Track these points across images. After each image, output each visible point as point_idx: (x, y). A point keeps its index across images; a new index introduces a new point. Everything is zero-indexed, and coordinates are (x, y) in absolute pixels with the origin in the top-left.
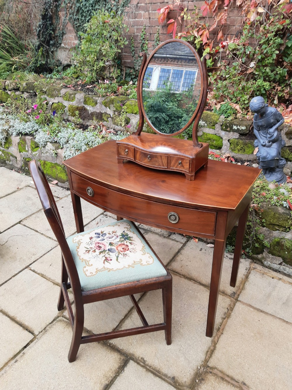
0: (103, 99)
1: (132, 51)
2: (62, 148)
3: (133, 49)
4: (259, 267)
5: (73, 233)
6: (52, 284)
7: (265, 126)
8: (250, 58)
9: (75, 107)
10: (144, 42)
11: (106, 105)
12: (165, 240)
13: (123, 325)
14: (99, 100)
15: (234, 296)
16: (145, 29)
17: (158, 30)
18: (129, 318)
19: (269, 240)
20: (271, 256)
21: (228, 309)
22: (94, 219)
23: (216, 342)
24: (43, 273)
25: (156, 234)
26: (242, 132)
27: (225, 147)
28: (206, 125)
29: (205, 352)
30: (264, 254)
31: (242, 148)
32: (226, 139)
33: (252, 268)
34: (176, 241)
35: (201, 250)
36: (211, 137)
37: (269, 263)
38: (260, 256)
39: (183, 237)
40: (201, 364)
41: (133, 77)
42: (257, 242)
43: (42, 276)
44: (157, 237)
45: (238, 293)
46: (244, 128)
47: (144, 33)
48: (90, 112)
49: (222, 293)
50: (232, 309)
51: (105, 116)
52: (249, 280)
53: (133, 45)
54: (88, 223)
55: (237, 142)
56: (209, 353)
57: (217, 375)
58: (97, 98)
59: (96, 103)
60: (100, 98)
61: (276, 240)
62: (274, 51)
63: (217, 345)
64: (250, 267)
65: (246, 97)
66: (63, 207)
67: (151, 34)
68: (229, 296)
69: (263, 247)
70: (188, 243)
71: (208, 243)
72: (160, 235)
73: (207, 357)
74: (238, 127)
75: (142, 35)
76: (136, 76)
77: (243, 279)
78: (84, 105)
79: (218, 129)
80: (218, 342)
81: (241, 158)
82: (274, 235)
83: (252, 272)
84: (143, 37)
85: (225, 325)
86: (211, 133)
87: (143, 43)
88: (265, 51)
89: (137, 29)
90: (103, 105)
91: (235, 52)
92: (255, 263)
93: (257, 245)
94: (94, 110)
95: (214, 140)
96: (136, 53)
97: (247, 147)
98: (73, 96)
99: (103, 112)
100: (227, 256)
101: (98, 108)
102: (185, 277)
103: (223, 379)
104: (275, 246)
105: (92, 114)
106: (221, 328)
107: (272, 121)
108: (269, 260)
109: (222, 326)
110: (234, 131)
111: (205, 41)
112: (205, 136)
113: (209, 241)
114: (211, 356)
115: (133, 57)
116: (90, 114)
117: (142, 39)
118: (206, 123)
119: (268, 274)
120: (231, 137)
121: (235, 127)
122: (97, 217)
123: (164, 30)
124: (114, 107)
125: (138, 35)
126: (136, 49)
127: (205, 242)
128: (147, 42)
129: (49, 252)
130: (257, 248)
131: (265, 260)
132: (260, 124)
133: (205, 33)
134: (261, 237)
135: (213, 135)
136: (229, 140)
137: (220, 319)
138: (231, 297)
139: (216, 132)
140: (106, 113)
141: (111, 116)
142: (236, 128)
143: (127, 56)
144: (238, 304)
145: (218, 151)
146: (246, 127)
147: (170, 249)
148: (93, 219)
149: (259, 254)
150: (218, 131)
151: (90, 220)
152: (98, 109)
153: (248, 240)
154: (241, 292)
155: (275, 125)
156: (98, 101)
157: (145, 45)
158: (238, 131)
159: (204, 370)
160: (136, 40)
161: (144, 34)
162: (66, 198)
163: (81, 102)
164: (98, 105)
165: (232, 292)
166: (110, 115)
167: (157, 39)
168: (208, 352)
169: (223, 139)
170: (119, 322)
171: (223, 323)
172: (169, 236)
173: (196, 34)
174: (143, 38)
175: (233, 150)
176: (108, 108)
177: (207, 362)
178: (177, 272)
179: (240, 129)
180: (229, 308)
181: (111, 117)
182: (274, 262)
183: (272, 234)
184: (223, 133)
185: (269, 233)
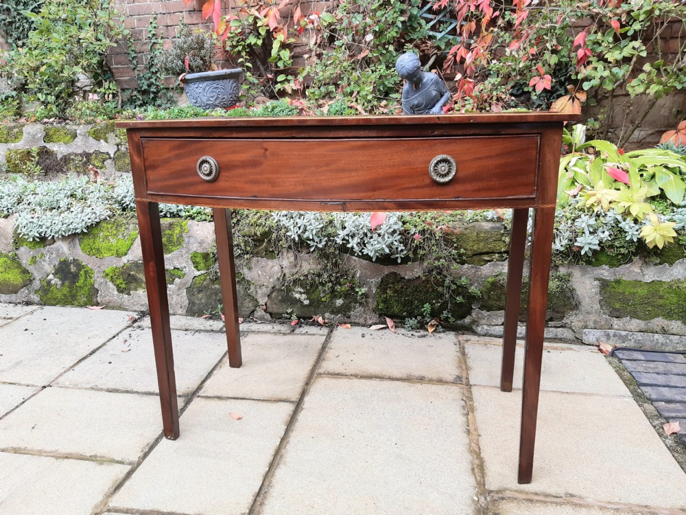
0: (90, 126)
1: (131, 59)
2: (6, 217)
3: (133, 56)
4: (474, 338)
5: (72, 365)
6: (53, 460)
7: (423, 106)
8: (360, 33)
9: (23, 152)
10: (156, 41)
11: (98, 135)
12: (290, 338)
13: (274, 481)
14: (81, 130)
15: (461, 381)
16: (155, 18)
17: (181, 18)
18: (281, 466)
19: (476, 285)
20: (485, 313)
21: (463, 400)
22: (114, 337)
23: (477, 450)
24: (15, 446)
25: (266, 332)
29: (470, 471)
30: (474, 315)
33: (462, 341)
34: (309, 334)
35: (363, 336)
37: (485, 327)
38: (467, 320)
39: (319, 327)
40: (475, 492)
41: (139, 103)
42: (459, 294)
43: (16, 451)
44: (269, 336)
45: (464, 375)
47: (154, 25)
48: (59, 156)
49: (438, 381)
50: (471, 399)
51: (96, 158)
52: (469, 356)
53: (133, 49)
54: (100, 344)
56: (476, 470)
57: (516, 499)
58: (75, 127)
59: (75, 136)
60: (81, 126)
61: (490, 280)
62: (397, 17)
63: (482, 455)
64: (459, 341)
65: (367, 89)
66: (26, 330)
67: (167, 26)
68: (453, 383)
69: (471, 298)
70: (334, 332)
71: (370, 326)
72: (275, 333)
73: (478, 478)
75: (151, 29)
76: (144, 103)
77: (458, 357)
78: (45, 144)
80: (480, 450)
82: (484, 272)
83: (466, 345)
84: (153, 32)
85: (475, 423)
87: (154, 43)
88: (383, 19)
89: (140, 20)
90: (91, 138)
91: (333, 27)
92: (463, 334)
93: (459, 299)
94: (70, 151)
96: (139, 62)
98: (16, 130)
99: (91, 151)
100: (413, 335)
101: (80, 145)
102: (359, 377)
103: (531, 501)
104: (490, 291)
105: (66, 159)
106: (471, 428)
107: (434, 93)
108: (483, 322)
109: (470, 425)
111: (273, 25)
113: (370, 322)
114: (483, 475)
115: (134, 69)
116: (61, 159)
117: (151, 36)
119: (493, 343)
122: (120, 332)
123: (192, 17)
124: (116, 136)
125: (142, 31)
126: (140, 55)
127: (364, 326)
128: (160, 41)
129: (17, 407)
130: (461, 303)
131: (478, 326)
133: (271, 13)
134: (464, 281)
137: (461, 417)
138: (456, 383)
140: (97, 153)
141: (112, 156)
143: (121, 70)
144: (474, 389)
147: (306, 347)
148: (110, 337)
149: (465, 317)
151: (104, 340)
152: (78, 147)
153: (442, 295)
154: (468, 374)
155: (438, 101)
156: (78, 132)
157: (158, 46)
159: (488, 499)
160: (138, 40)
161: (155, 27)
162: (29, 316)
163: (38, 140)
164: (79, 140)
165: (455, 377)
166: (108, 154)
167: (180, 33)
168: (473, 469)
170: (262, 479)
171: (470, 421)
172: (293, 331)
173: (257, 14)
174: (154, 35)
176: (102, 141)
177: (484, 485)
178: (338, 374)
180: (464, 398)
181: (110, 158)
182: (493, 323)
183: (480, 273)
185: (475, 272)
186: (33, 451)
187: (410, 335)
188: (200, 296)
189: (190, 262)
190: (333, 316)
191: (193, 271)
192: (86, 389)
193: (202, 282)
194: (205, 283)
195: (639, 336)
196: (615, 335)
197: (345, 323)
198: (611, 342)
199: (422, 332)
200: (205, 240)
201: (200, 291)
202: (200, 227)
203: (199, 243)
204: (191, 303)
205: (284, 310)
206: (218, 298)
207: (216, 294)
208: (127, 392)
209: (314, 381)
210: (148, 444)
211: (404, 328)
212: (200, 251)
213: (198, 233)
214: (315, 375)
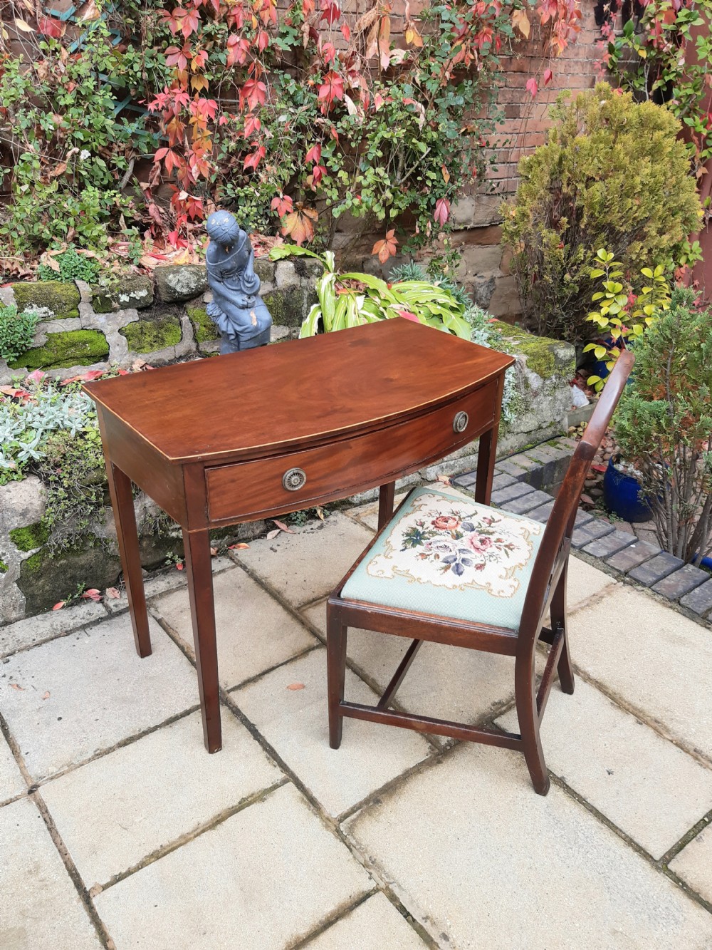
4: (358, 510)
26: (143, 304)
27: (117, 348)
28: (53, 313)
31: (156, 336)
32: (112, 331)
33: (354, 518)
34: (219, 572)
35: (273, 550)
36: (76, 339)
37: (359, 496)
46: (144, 293)
55: (141, 328)
70: (238, 558)
71: (265, 535)
74: (132, 295)
79: (87, 315)
81: (160, 360)
83: (363, 521)
86: (69, 329)
95: (85, 343)
97: (166, 331)
100: (312, 529)
110: (125, 306)
112: (59, 341)
118: (50, 308)
120: (123, 322)
121: (124, 298)
127: (254, 538)
131: (352, 496)
132: (229, 267)
135: (76, 334)
136: (119, 331)
139: (84, 322)
142: (127, 299)
145: (102, 364)
146: (148, 290)
147: (239, 587)
150: (88, 319)
158: (133, 303)
169: (105, 331)
175: (137, 349)
178: (314, 600)
179: (138, 298)
184: (101, 320)
186: (174, 842)
187: (309, 531)
188: (40, 583)
189: (11, 545)
190: (219, 541)
191: (18, 555)
192: (89, 760)
193: (39, 564)
194: (44, 565)
195: (461, 461)
196: (446, 467)
197: (235, 543)
198: (444, 473)
199: (317, 524)
200: (30, 508)
201: (38, 578)
202: (13, 493)
203: (22, 514)
204: (30, 597)
205: (162, 557)
206: (69, 576)
207: (64, 572)
208: (145, 733)
209: (306, 617)
210: (268, 759)
211: (296, 524)
212: (24, 524)
213: (14, 501)
214: (296, 612)
